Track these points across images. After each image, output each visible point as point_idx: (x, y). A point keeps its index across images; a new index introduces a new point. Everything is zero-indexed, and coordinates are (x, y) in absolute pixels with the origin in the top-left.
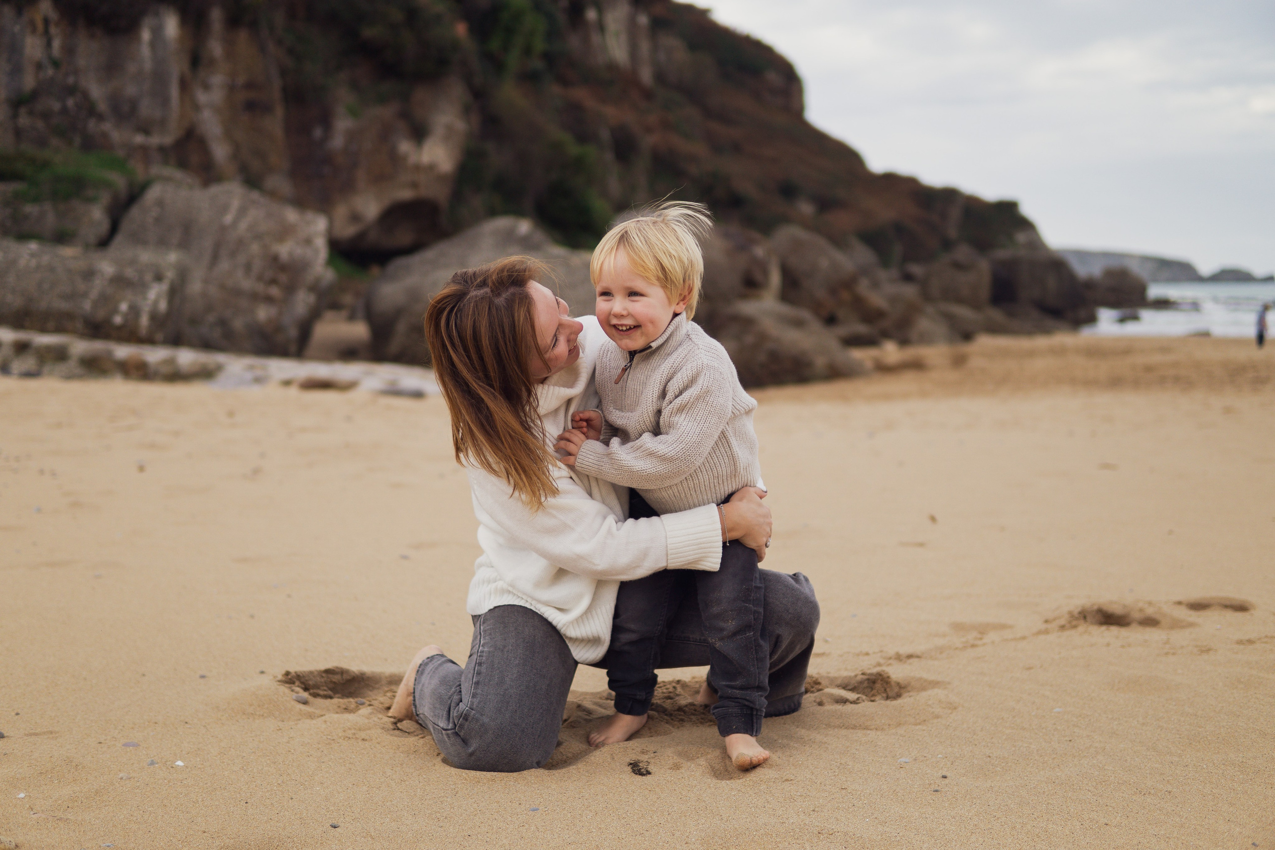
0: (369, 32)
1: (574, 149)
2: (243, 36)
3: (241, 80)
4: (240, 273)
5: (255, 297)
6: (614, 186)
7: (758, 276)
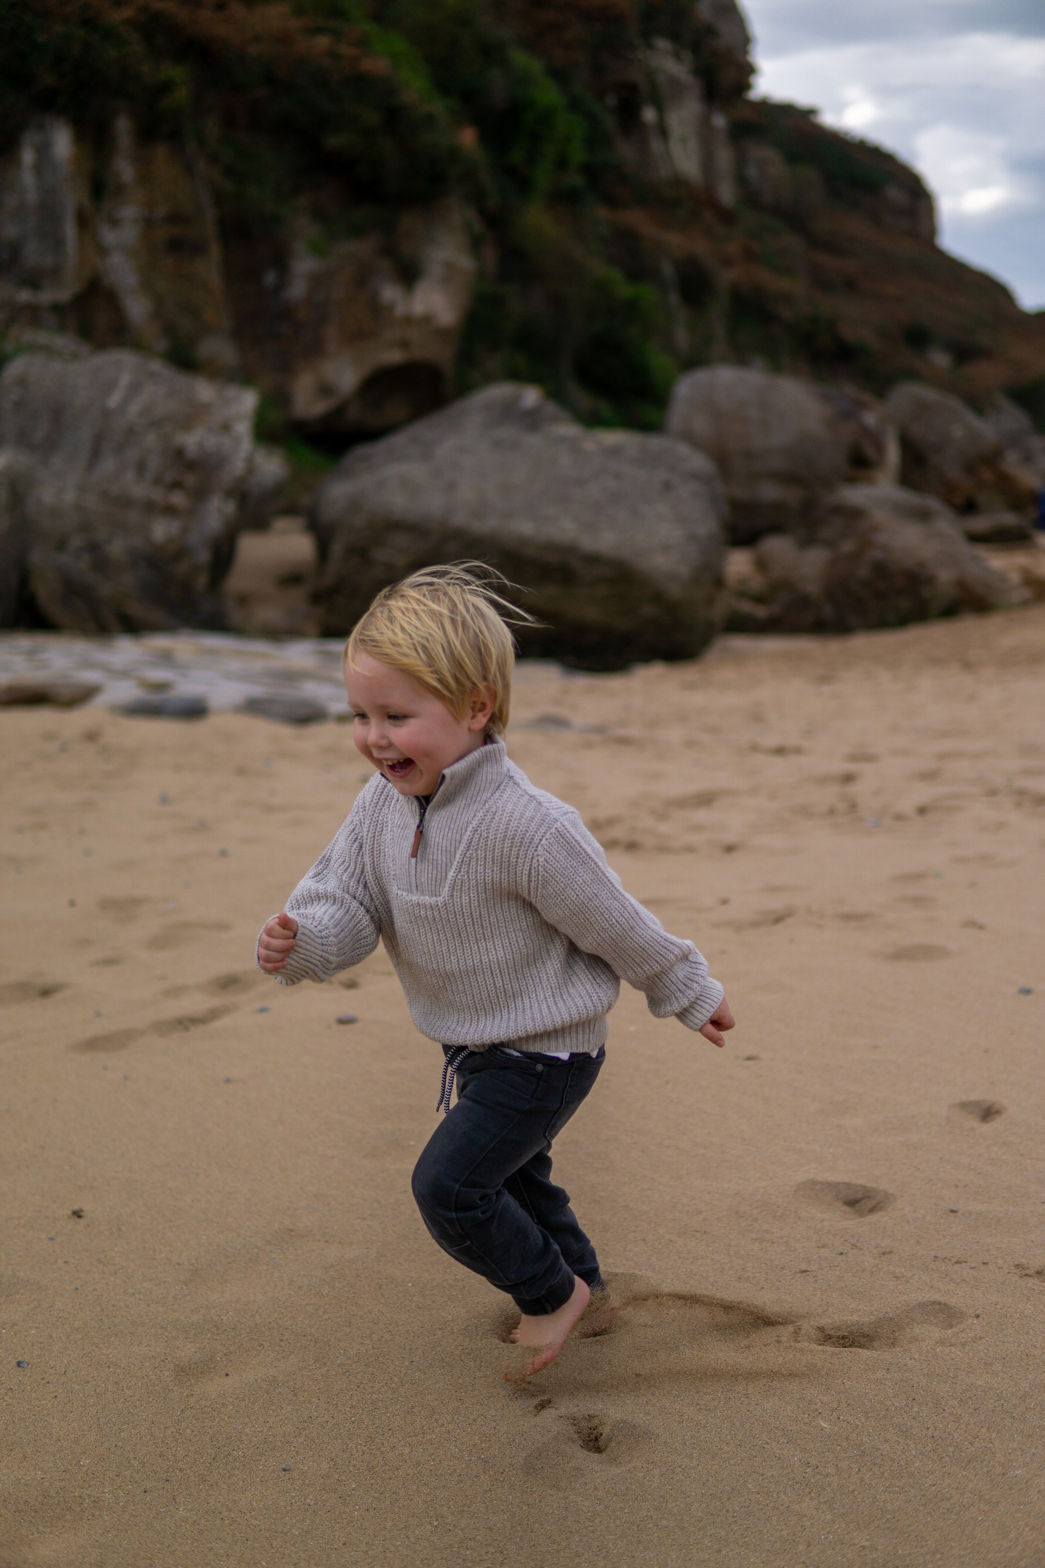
0: (334, 141)
1: (624, 290)
2: (161, 152)
3: (161, 211)
4: (129, 477)
5: (150, 508)
6: (682, 337)
7: (870, 452)
